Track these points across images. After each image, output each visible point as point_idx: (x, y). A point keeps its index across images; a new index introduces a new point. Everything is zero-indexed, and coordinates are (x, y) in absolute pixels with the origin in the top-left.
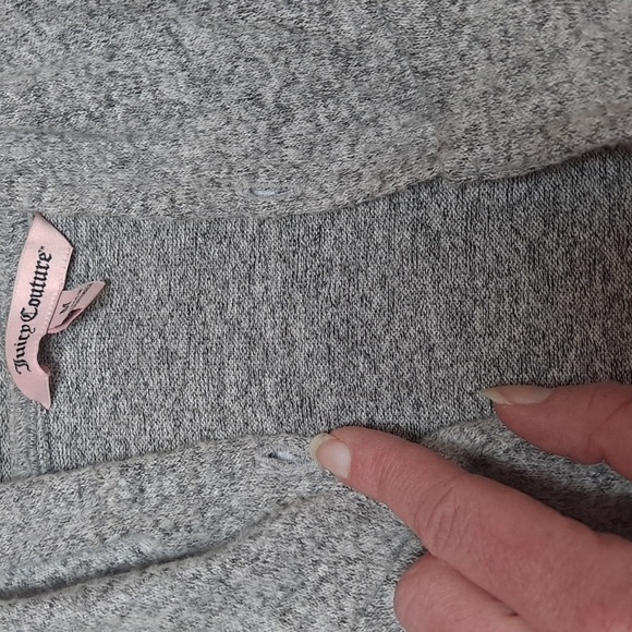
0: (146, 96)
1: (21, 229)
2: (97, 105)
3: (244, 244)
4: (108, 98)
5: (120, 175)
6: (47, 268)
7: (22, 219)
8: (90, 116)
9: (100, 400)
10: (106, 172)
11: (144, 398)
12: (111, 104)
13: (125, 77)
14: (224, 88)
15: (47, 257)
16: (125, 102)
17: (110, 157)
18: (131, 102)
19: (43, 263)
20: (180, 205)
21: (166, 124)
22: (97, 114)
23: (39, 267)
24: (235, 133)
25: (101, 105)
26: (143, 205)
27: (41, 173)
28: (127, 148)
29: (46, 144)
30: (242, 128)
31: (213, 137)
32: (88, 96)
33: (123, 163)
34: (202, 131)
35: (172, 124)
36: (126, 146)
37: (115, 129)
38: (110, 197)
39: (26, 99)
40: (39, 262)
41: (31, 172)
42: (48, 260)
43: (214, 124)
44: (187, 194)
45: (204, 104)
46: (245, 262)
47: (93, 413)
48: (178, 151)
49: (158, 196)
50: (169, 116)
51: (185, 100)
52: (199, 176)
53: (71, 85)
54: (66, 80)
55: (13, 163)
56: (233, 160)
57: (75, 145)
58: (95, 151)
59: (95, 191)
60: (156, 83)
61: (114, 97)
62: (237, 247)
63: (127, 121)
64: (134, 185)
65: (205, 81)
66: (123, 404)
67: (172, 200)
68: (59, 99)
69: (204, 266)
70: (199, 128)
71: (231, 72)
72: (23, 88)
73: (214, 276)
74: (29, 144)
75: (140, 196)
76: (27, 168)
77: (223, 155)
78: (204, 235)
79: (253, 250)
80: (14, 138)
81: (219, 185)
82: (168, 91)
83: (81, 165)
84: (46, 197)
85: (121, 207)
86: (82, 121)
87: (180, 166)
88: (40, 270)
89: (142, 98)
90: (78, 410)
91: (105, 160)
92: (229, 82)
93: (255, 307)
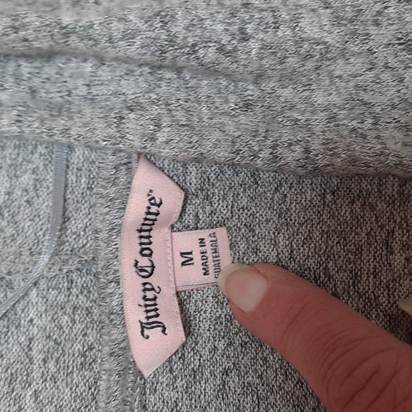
0: (284, 32)
1: (124, 172)
2: (230, 38)
3: (381, 206)
4: (242, 31)
5: (243, 119)
6: (157, 214)
7: (125, 161)
8: (221, 49)
9: (207, 373)
10: (227, 114)
11: (260, 377)
12: (245, 38)
13: (263, 10)
14: (373, 30)
15: (158, 202)
16: (261, 36)
17: (233, 98)
18: (269, 37)
19: (154, 209)
20: (317, 155)
21: (303, 65)
22: (229, 48)
23: (149, 213)
24: (377, 80)
25: (234, 38)
26: (271, 154)
27: (155, 111)
28: (252, 91)
29: (160, 79)
30: (386, 76)
31: (351, 84)
32: (220, 28)
33: (247, 106)
34: (340, 77)
35: (310, 65)
36: (251, 87)
37: (246, 66)
38: (233, 142)
39: (151, 26)
40: (149, 208)
41: (142, 108)
42: (159, 206)
43: (354, 69)
44: (323, 144)
45: (349, 45)
46: (382, 227)
47: (197, 389)
48: (310, 97)
49: (290, 145)
50: (309, 56)
51: (327, 40)
52: (338, 125)
53: (202, 13)
54: (196, 8)
55: (123, 97)
56: (378, 110)
57: (192, 83)
58: (215, 91)
59: (217, 134)
60: (296, 19)
61: (248, 31)
62: (373, 208)
63: (262, 59)
64: (261, 130)
65: (351, 21)
66: (233, 381)
67: (307, 151)
68: (187, 28)
69: (333, 227)
70: (337, 73)
71: (379, 13)
72: (149, 13)
73: (345, 240)
74: (141, 79)
75: (269, 142)
76: (138, 104)
77: (365, 104)
78: (333, 193)
79: (392, 213)
80: (125, 71)
81: (364, 136)
82: (309, 27)
83: (200, 105)
84: (161, 137)
85: (246, 155)
86: (210, 54)
87: (313, 112)
88: (149, 217)
89: (280, 33)
90: (179, 383)
91: (227, 101)
92: (377, 23)
93: (394, 280)
